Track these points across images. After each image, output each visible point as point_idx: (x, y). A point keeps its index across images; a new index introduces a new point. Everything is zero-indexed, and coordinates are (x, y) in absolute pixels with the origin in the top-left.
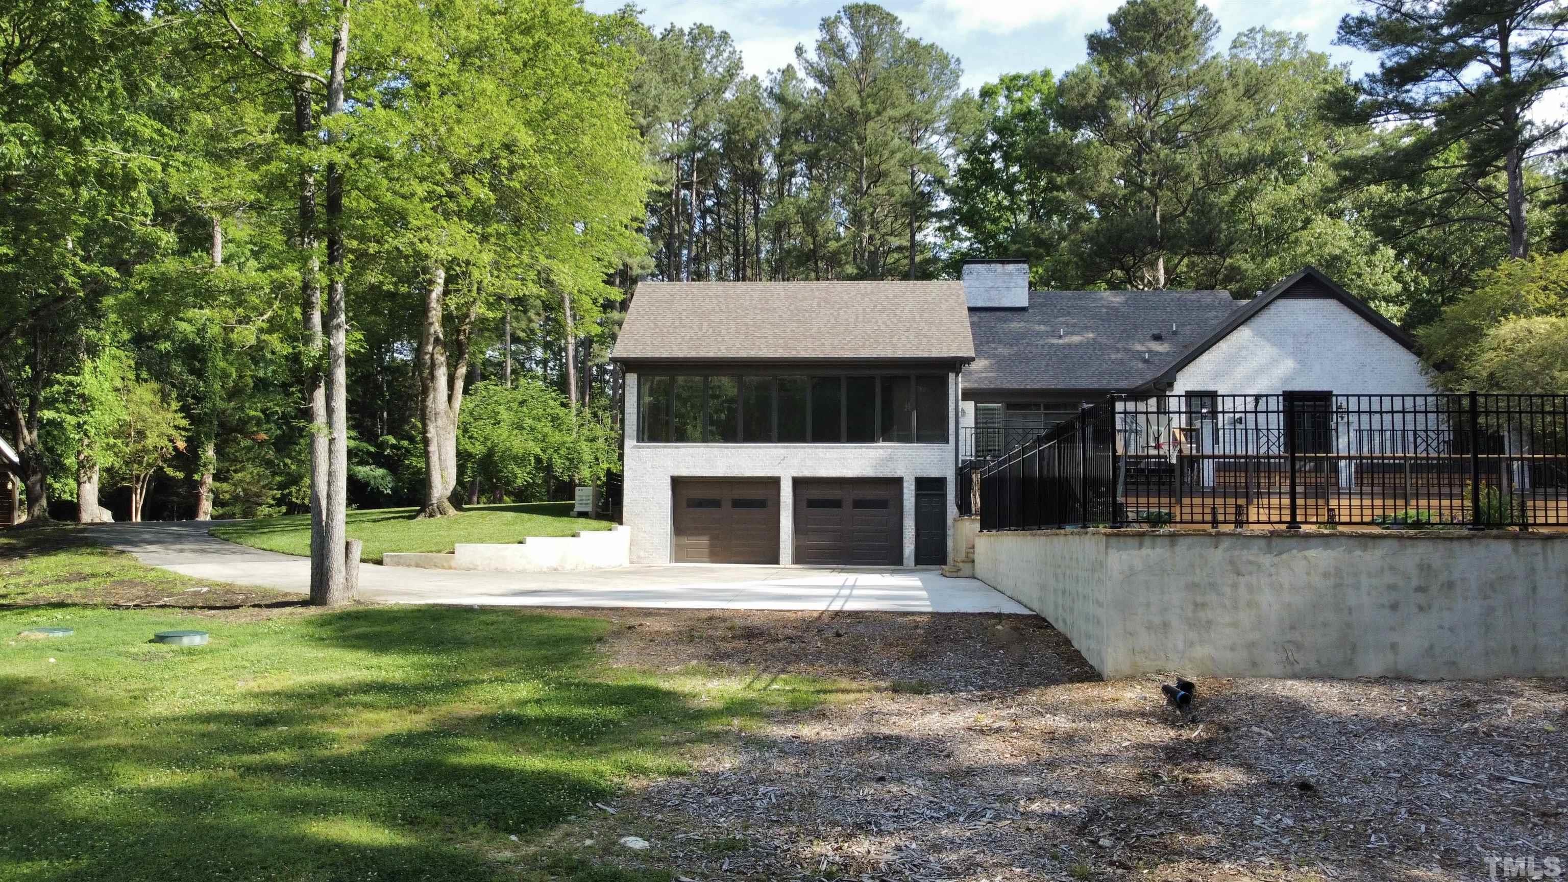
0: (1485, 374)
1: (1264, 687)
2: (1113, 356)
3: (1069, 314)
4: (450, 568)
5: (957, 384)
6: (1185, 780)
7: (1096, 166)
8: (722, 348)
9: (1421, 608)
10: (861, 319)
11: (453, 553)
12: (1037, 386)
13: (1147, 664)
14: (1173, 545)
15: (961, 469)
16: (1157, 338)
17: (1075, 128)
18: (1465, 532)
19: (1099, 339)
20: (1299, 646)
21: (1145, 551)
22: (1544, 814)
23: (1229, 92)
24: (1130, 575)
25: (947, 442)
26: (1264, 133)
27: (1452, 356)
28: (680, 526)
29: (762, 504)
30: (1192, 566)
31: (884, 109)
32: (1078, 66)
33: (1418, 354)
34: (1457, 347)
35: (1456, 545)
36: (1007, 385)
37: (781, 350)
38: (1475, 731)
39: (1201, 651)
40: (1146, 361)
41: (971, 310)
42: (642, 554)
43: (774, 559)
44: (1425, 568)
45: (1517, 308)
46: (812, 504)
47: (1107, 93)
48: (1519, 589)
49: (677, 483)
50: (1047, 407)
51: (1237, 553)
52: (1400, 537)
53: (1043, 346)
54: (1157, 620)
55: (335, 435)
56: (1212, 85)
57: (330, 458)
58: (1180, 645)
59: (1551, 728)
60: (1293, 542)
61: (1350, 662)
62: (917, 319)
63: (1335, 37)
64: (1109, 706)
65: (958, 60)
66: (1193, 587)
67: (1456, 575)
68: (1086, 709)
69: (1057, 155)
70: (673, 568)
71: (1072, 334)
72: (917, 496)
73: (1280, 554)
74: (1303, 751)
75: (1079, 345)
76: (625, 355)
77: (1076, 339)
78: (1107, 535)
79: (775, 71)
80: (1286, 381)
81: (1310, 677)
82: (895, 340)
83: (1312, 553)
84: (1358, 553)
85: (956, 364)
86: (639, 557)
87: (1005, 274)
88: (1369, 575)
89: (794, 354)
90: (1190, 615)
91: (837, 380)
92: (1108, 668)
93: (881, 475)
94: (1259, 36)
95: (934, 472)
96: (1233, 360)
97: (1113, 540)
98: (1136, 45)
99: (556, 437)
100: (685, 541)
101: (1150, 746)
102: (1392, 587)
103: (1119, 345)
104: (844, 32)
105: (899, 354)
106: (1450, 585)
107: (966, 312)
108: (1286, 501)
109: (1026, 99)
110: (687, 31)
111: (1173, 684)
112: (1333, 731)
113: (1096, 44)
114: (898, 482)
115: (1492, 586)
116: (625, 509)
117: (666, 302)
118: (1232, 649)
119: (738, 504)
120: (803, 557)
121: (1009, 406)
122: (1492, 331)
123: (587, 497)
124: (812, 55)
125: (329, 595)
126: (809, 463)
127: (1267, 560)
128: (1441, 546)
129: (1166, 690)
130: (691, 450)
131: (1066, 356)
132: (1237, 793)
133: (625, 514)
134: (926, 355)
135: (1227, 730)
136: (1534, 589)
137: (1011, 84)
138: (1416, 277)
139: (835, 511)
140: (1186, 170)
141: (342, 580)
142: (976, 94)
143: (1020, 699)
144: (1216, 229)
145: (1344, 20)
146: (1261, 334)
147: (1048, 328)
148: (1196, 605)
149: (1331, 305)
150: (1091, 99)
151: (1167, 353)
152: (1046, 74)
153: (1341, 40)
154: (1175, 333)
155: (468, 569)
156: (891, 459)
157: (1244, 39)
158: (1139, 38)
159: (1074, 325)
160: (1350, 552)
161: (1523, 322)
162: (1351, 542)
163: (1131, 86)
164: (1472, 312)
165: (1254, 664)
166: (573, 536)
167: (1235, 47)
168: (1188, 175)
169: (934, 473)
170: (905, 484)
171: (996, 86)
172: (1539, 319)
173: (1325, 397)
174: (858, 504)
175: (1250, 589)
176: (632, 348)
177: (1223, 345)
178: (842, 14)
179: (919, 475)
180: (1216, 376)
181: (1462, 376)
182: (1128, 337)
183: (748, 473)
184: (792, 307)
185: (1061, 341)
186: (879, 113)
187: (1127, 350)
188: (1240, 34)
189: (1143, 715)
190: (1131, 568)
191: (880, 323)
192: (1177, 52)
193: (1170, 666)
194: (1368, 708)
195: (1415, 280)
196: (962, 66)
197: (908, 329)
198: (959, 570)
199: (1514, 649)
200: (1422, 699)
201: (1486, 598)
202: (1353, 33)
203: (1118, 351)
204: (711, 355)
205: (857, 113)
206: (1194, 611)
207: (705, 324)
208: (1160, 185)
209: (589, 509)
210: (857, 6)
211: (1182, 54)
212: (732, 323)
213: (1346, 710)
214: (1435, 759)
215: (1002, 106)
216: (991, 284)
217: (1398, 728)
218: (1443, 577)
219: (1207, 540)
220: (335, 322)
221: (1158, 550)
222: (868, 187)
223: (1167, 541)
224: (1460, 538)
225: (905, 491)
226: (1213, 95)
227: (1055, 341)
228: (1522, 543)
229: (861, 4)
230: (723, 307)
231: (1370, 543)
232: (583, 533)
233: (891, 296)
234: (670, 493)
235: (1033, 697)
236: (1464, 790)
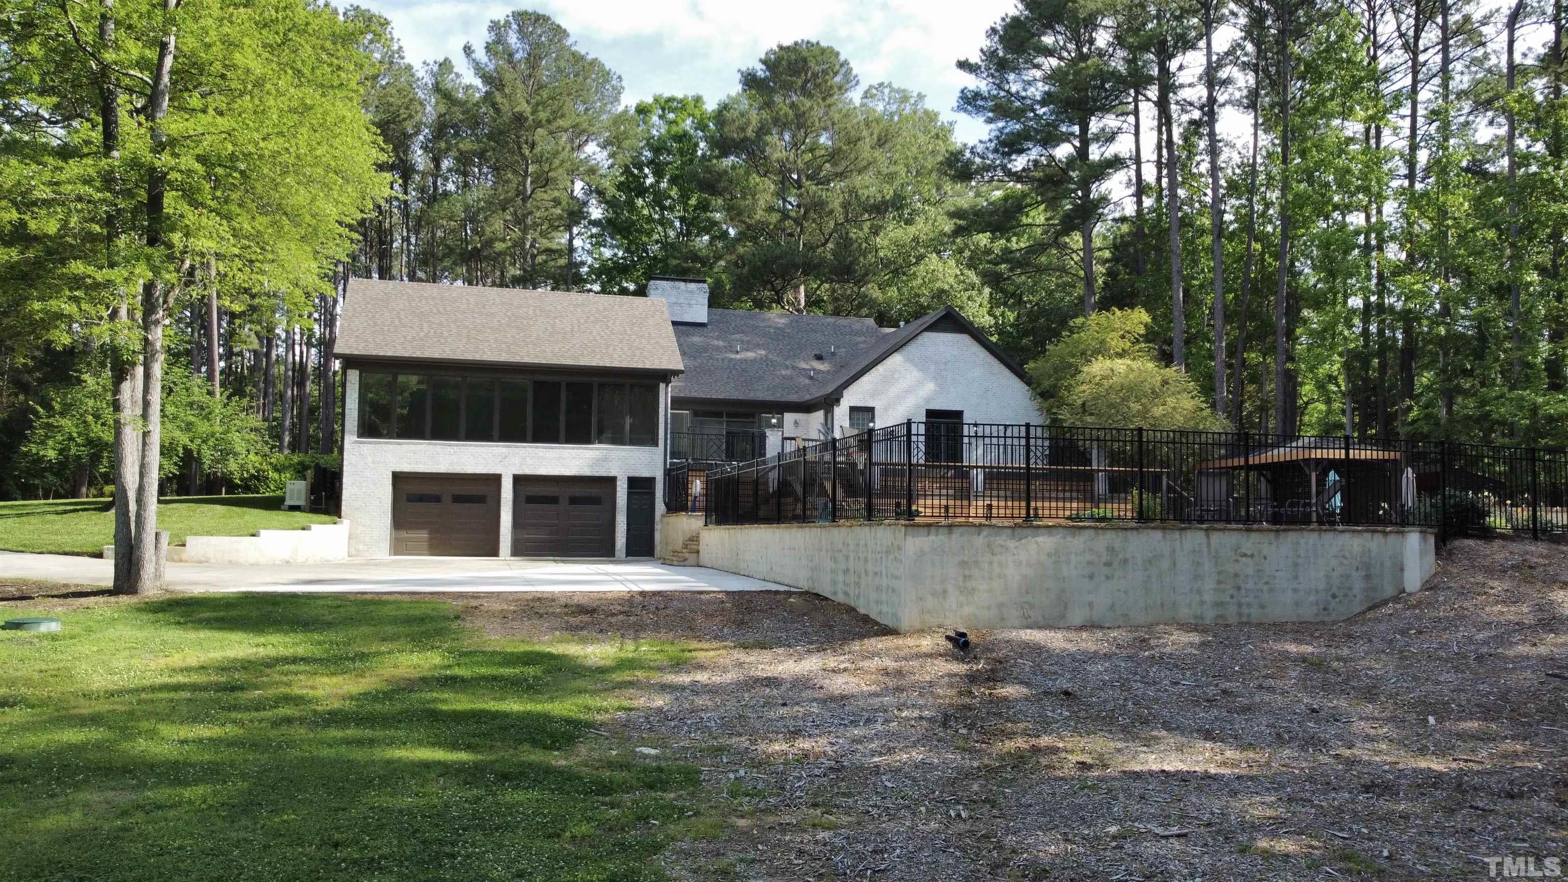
0: (1079, 402)
1: (1013, 634)
2: (784, 372)
3: (743, 332)
4: (181, 561)
5: (666, 394)
6: (990, 694)
7: (753, 196)
8: (447, 349)
9: (1107, 578)
10: (576, 329)
11: (184, 545)
12: (722, 396)
13: (934, 621)
14: (950, 533)
15: (670, 470)
16: (819, 358)
17: (725, 154)
18: (1134, 525)
19: (770, 356)
20: (1032, 606)
21: (932, 538)
22: (1208, 701)
23: (867, 140)
24: (922, 553)
25: (657, 445)
26: (890, 178)
27: (1055, 386)
28: (399, 521)
29: (481, 499)
30: (963, 548)
31: (555, 119)
32: (728, 96)
33: (1028, 384)
34: (1057, 380)
35: (1129, 533)
36: (695, 394)
37: (504, 355)
38: (1153, 657)
39: (967, 610)
40: (811, 378)
41: (674, 323)
42: (361, 547)
43: (493, 551)
44: (1111, 550)
45: (1102, 350)
46: (530, 500)
47: (763, 130)
48: (1165, 564)
49: (399, 478)
50: (729, 415)
51: (992, 539)
52: (1096, 528)
53: (723, 360)
54: (938, 588)
55: (151, 428)
56: (853, 133)
57: (144, 450)
58: (954, 606)
59: (1196, 652)
60: (1029, 531)
61: (1063, 617)
62: (629, 332)
63: (956, 105)
64: (915, 650)
65: (620, 77)
66: (963, 564)
67: (1129, 555)
68: (902, 654)
69: (718, 181)
70: (394, 561)
71: (747, 350)
72: (629, 494)
73: (1020, 539)
74: (1055, 673)
75: (754, 361)
76: (348, 352)
77: (750, 355)
78: (905, 526)
79: (432, 63)
80: (928, 400)
81: (1040, 628)
82: (611, 350)
83: (1040, 539)
84: (1069, 539)
85: (665, 376)
86: (358, 550)
87: (687, 291)
88: (1076, 554)
89: (517, 359)
90: (961, 583)
91: (557, 385)
92: (904, 625)
93: (597, 474)
94: (887, 91)
95: (644, 472)
96: (888, 380)
97: (910, 529)
98: (787, 87)
99: (203, 427)
100: (404, 534)
101: (956, 675)
102: (1089, 563)
103: (788, 363)
104: (513, 39)
105: (616, 364)
106: (1125, 561)
107: (671, 328)
108: (1023, 504)
109: (680, 121)
110: (341, 11)
111: (952, 634)
112: (1068, 660)
113: (750, 81)
114: (612, 481)
115: (1150, 562)
116: (343, 503)
117: (382, 300)
118: (989, 608)
119: (458, 499)
120: (521, 550)
121: (696, 414)
122: (1085, 369)
123: (299, 491)
124: (481, 55)
125: (140, 584)
126: (529, 461)
127: (1012, 544)
128: (1121, 534)
129: (948, 638)
130: (412, 447)
131: (743, 370)
132: (1027, 699)
133: (343, 508)
134: (640, 366)
135: (1001, 662)
136: (1175, 565)
137: (667, 105)
138: (1003, 313)
139: (553, 507)
140: (831, 207)
141: (153, 570)
142: (632, 111)
143: (846, 649)
144: (855, 261)
145: (962, 92)
146: (909, 360)
147: (726, 344)
148: (965, 577)
149: (964, 340)
150: (750, 133)
151: (828, 371)
152: (698, 100)
153: (960, 109)
154: (833, 354)
155: (200, 562)
156: (606, 459)
157: (874, 91)
158: (792, 82)
159: (748, 342)
160: (1064, 538)
161: (1108, 363)
162: (1066, 531)
163: (782, 124)
164: (1071, 352)
165: (1002, 619)
166: (303, 529)
167: (866, 97)
168: (831, 212)
169: (645, 474)
170: (618, 483)
171: (650, 105)
172: (1120, 361)
173: (958, 415)
174: (573, 500)
175: (1000, 564)
176: (355, 345)
177: (880, 368)
178: (511, 19)
179: (631, 475)
180: (874, 394)
181: (1061, 404)
182: (795, 355)
183: (470, 469)
184: (509, 314)
185: (738, 356)
186: (549, 121)
187: (794, 368)
188: (871, 87)
189: (941, 655)
190: (922, 550)
191: (595, 332)
192: (824, 99)
193: (947, 622)
194: (1084, 644)
195: (1003, 314)
196: (624, 83)
197: (621, 342)
198: (685, 560)
199: (1162, 605)
200: (1115, 638)
201: (1146, 570)
202: (970, 104)
203: (787, 367)
204: (436, 355)
205: (526, 119)
206: (964, 581)
207: (426, 325)
208: (805, 216)
209: (301, 502)
210: (526, 13)
211: (828, 102)
212: (453, 326)
213: (1071, 648)
214: (1136, 674)
215: (657, 127)
216: (674, 300)
217: (1107, 657)
218: (1121, 556)
219: (973, 529)
220: (154, 317)
221: (941, 537)
222: (532, 192)
223: (946, 530)
224: (1132, 529)
225: (618, 489)
226: (853, 142)
227: (733, 356)
228: (1168, 532)
229: (530, 10)
230: (441, 310)
231: (1077, 532)
232: (314, 527)
233: (601, 309)
234: (390, 488)
235: (856, 646)
236: (1159, 690)
